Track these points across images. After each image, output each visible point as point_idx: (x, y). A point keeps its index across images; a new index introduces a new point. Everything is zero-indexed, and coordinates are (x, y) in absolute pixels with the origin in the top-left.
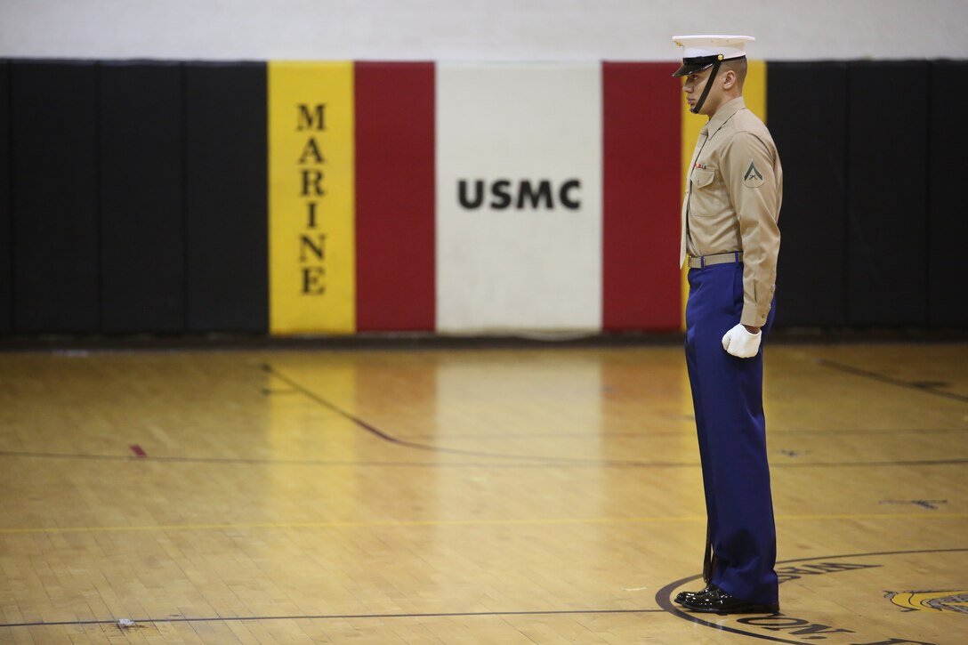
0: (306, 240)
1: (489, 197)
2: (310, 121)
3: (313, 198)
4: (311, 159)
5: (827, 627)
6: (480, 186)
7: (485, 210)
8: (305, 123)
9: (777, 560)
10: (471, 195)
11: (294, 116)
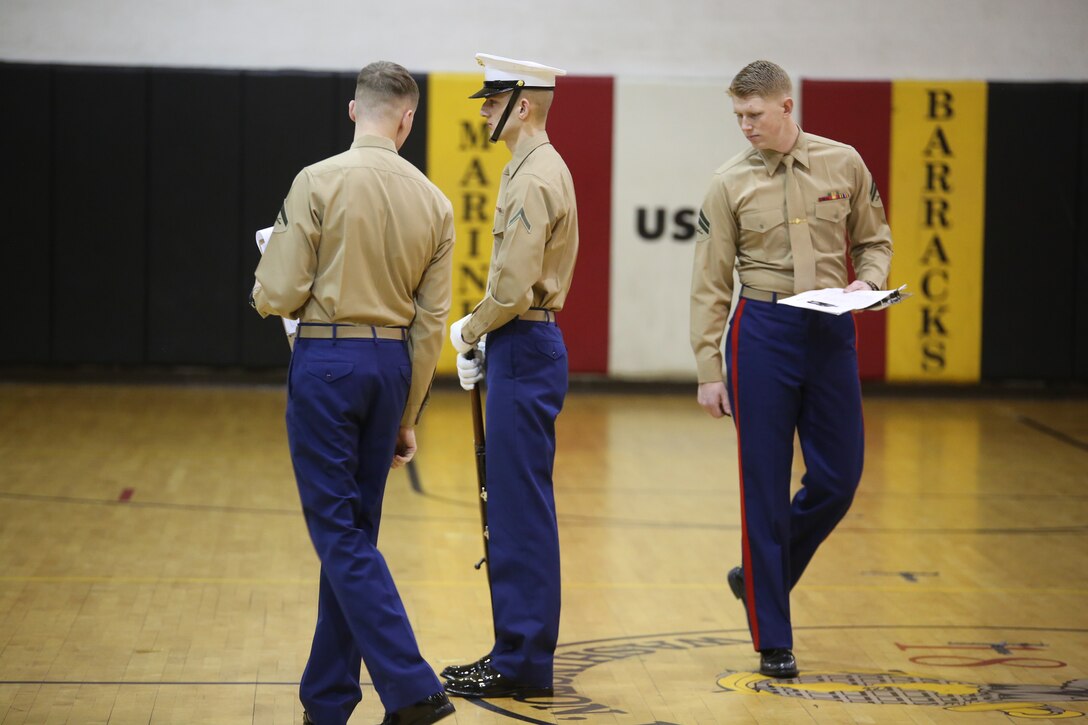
0: (467, 271)
1: (671, 227)
2: (474, 139)
3: (476, 224)
4: (474, 182)
5: (604, 707)
6: (661, 215)
7: (666, 243)
8: (468, 142)
9: (559, 642)
10: (651, 224)
11: (457, 134)
